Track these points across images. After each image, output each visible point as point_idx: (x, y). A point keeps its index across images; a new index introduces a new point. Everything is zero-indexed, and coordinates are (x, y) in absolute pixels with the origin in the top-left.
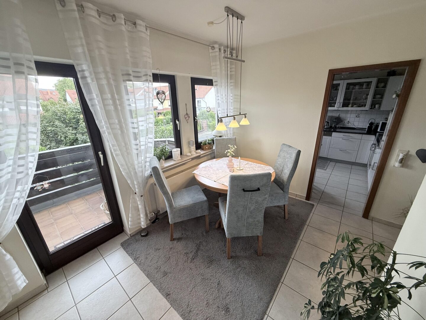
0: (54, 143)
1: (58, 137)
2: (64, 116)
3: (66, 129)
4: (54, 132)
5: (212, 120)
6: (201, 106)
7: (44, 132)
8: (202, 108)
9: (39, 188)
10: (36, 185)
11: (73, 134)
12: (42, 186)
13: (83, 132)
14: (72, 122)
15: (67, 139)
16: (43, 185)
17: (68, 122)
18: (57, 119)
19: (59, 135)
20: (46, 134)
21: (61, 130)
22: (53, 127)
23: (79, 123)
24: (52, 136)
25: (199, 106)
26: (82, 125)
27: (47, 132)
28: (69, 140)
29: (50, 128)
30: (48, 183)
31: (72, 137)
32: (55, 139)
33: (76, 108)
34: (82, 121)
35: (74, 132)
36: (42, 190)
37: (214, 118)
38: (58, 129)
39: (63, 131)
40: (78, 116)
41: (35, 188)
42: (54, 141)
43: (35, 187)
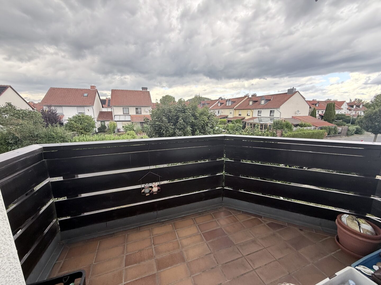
0: (158, 135)
1: (161, 131)
2: (169, 114)
3: (168, 124)
4: (159, 126)
5: (288, 131)
6: (273, 116)
7: (153, 125)
8: (275, 118)
9: (147, 191)
10: (145, 186)
11: (172, 129)
12: (150, 189)
13: (180, 128)
14: (173, 118)
15: (168, 132)
16: (151, 187)
17: (170, 118)
18: (164, 116)
19: (162, 129)
20: (154, 127)
21: (165, 124)
22: (160, 122)
23: (179, 119)
24: (157, 129)
25: (272, 116)
26: (181, 122)
27: (155, 125)
28: (169, 134)
29: (157, 123)
30: (158, 186)
31: (171, 131)
32: (159, 132)
33: (179, 107)
34: (181, 118)
35: (173, 127)
36: (149, 194)
37: (290, 129)
38: (163, 124)
39: (166, 126)
40: (179, 114)
41: (143, 191)
42: (158, 134)
43: (143, 188)
